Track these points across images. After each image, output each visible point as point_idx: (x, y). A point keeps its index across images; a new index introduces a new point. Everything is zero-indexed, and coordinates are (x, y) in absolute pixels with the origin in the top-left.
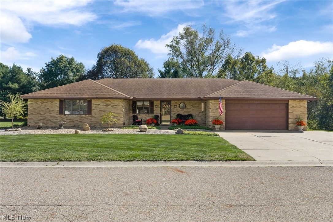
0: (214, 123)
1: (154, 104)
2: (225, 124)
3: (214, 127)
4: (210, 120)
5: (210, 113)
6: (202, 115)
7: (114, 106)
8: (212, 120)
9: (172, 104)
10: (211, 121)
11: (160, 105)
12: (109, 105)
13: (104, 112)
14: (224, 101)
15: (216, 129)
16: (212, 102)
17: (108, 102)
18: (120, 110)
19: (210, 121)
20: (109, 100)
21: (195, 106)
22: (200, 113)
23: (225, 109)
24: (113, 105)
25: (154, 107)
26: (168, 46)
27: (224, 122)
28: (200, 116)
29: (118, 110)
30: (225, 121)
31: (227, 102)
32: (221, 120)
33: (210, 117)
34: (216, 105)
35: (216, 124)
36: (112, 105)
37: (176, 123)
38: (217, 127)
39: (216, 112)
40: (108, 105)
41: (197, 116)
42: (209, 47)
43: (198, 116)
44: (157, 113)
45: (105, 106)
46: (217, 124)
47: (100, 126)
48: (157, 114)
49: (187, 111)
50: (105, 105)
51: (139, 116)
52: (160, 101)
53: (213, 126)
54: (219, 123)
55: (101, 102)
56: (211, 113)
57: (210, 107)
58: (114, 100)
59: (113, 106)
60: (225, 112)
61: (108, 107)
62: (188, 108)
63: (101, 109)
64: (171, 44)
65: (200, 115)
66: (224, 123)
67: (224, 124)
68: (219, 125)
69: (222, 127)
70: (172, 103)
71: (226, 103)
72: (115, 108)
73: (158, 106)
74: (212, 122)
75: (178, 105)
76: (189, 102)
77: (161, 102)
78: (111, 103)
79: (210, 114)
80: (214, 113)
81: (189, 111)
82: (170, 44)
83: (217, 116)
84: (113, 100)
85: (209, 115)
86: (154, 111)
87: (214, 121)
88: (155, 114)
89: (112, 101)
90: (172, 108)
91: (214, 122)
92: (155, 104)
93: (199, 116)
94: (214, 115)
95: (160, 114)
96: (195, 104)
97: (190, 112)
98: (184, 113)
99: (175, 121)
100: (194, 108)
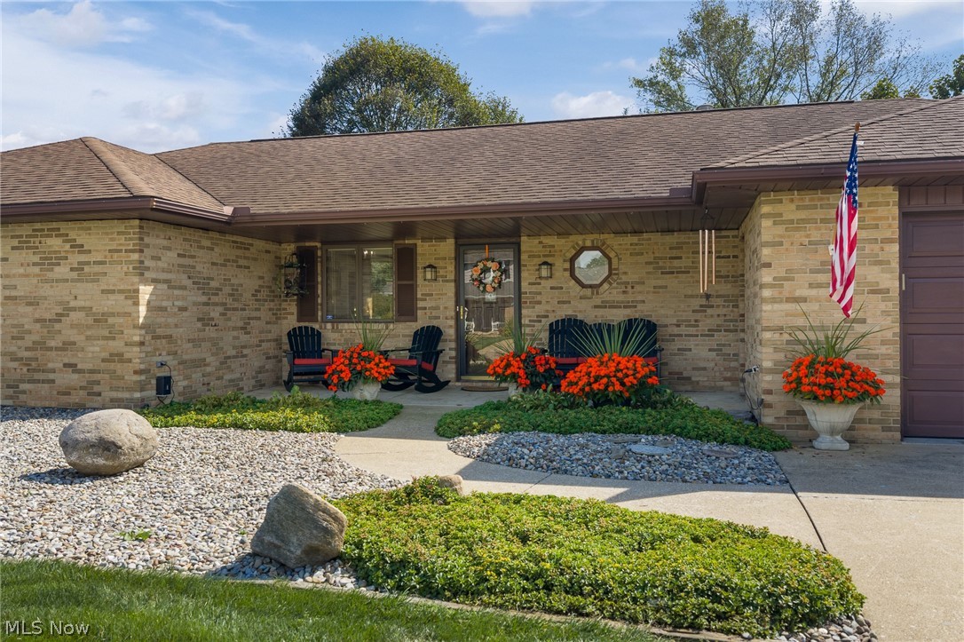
0: (795, 386)
1: (419, 258)
2: (898, 392)
3: (799, 420)
4: (768, 357)
5: (764, 300)
6: (719, 321)
7: (87, 269)
8: (781, 356)
9: (524, 257)
10: (770, 371)
11: (451, 268)
12: (61, 259)
13: (30, 309)
14: (890, 194)
15: (816, 435)
16: (778, 208)
17: (50, 241)
18: (121, 291)
19: (767, 364)
20: (55, 225)
21: (676, 263)
22: (709, 311)
23: (895, 265)
24: (83, 258)
25: (420, 281)
26: (639, 83)
27: (888, 379)
28: (711, 333)
29: (113, 292)
30: (894, 363)
31: (918, 204)
32: (864, 363)
33: (767, 335)
34: (816, 236)
35: (816, 398)
36: (76, 258)
37: (514, 377)
38: (828, 418)
39: (813, 292)
40: (50, 261)
41: (683, 330)
42: (797, 81)
43: (692, 330)
44: (435, 313)
45: (36, 270)
46: (828, 395)
47: (11, 397)
48: (435, 323)
49: (621, 298)
50: (36, 259)
51: (336, 335)
52: (451, 241)
53: (789, 413)
54: (841, 383)
55: (15, 243)
56: (773, 300)
57: (766, 252)
58: (86, 224)
59: (79, 269)
60: (895, 293)
61: (50, 275)
62: (624, 278)
63: (15, 287)
64: (651, 75)
65: (707, 323)
66: (891, 385)
67: (892, 397)
68: (848, 401)
69: (876, 414)
70: (523, 248)
71: (904, 215)
72: (95, 279)
73: (442, 272)
74: (779, 378)
75: (560, 265)
76: (635, 239)
77: (458, 246)
78: (67, 246)
79: (766, 307)
80: (804, 300)
81: (630, 298)
82: (645, 75)
83: (823, 328)
84: (78, 225)
85: (758, 321)
86: (420, 304)
87: (798, 365)
88: (422, 321)
89: (76, 232)
90: (524, 284)
91: (799, 381)
92: (421, 262)
93: (704, 326)
94: (801, 322)
95: (452, 322)
96: (675, 253)
97: (640, 307)
98: (601, 312)
99: (508, 365)
100: (669, 281)
